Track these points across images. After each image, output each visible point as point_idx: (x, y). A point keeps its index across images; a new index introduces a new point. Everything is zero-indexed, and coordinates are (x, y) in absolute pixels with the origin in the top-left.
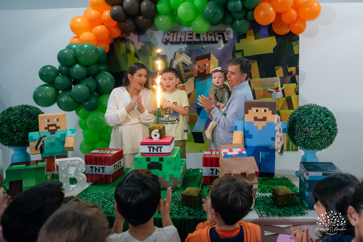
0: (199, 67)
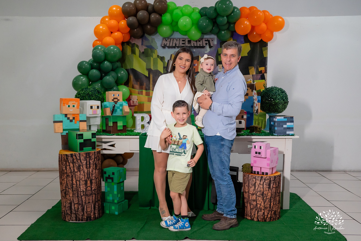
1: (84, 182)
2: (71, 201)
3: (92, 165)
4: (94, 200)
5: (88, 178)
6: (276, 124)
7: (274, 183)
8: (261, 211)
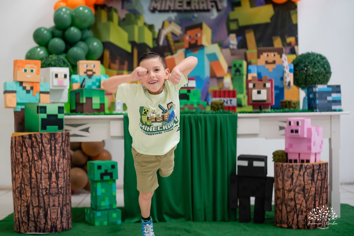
0: (190, 37)
1: (47, 175)
2: (28, 204)
3: (58, 152)
4: (61, 202)
5: (53, 169)
6: (317, 96)
7: (318, 173)
8: (302, 214)
